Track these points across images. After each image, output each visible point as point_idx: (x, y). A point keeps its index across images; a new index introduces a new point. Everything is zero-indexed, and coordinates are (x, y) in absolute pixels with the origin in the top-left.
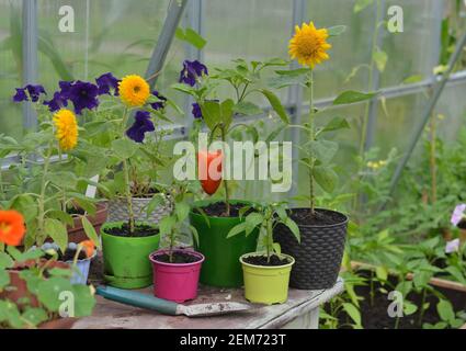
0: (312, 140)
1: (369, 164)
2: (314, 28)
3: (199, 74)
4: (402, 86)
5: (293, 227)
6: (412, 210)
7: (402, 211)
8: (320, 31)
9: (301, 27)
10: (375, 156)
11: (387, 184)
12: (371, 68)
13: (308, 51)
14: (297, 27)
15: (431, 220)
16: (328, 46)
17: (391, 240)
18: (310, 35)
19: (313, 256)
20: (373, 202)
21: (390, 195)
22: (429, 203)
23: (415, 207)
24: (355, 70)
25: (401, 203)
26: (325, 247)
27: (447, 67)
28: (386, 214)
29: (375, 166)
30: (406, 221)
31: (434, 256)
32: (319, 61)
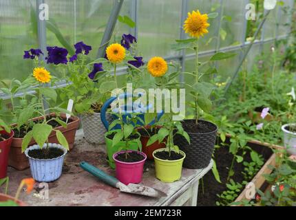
0: (197, 82)
1: (217, 84)
2: (199, 14)
3: (132, 42)
4: (231, 47)
5: (186, 135)
6: (234, 104)
7: (230, 104)
8: (204, 15)
9: (191, 13)
10: (219, 80)
11: (223, 92)
12: (218, 39)
13: (196, 28)
14: (189, 13)
15: (244, 109)
16: (208, 25)
17: (228, 121)
18: (197, 18)
19: (197, 151)
20: (217, 100)
21: (224, 97)
22: (243, 101)
23: (236, 102)
24: (211, 39)
25: (229, 100)
26: (204, 146)
27: (253, 38)
28: (223, 106)
29: (220, 85)
30: (232, 109)
31: (249, 130)
32: (202, 34)
